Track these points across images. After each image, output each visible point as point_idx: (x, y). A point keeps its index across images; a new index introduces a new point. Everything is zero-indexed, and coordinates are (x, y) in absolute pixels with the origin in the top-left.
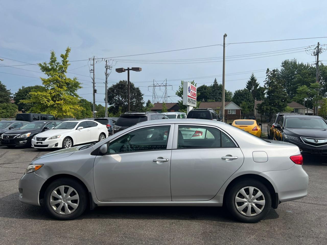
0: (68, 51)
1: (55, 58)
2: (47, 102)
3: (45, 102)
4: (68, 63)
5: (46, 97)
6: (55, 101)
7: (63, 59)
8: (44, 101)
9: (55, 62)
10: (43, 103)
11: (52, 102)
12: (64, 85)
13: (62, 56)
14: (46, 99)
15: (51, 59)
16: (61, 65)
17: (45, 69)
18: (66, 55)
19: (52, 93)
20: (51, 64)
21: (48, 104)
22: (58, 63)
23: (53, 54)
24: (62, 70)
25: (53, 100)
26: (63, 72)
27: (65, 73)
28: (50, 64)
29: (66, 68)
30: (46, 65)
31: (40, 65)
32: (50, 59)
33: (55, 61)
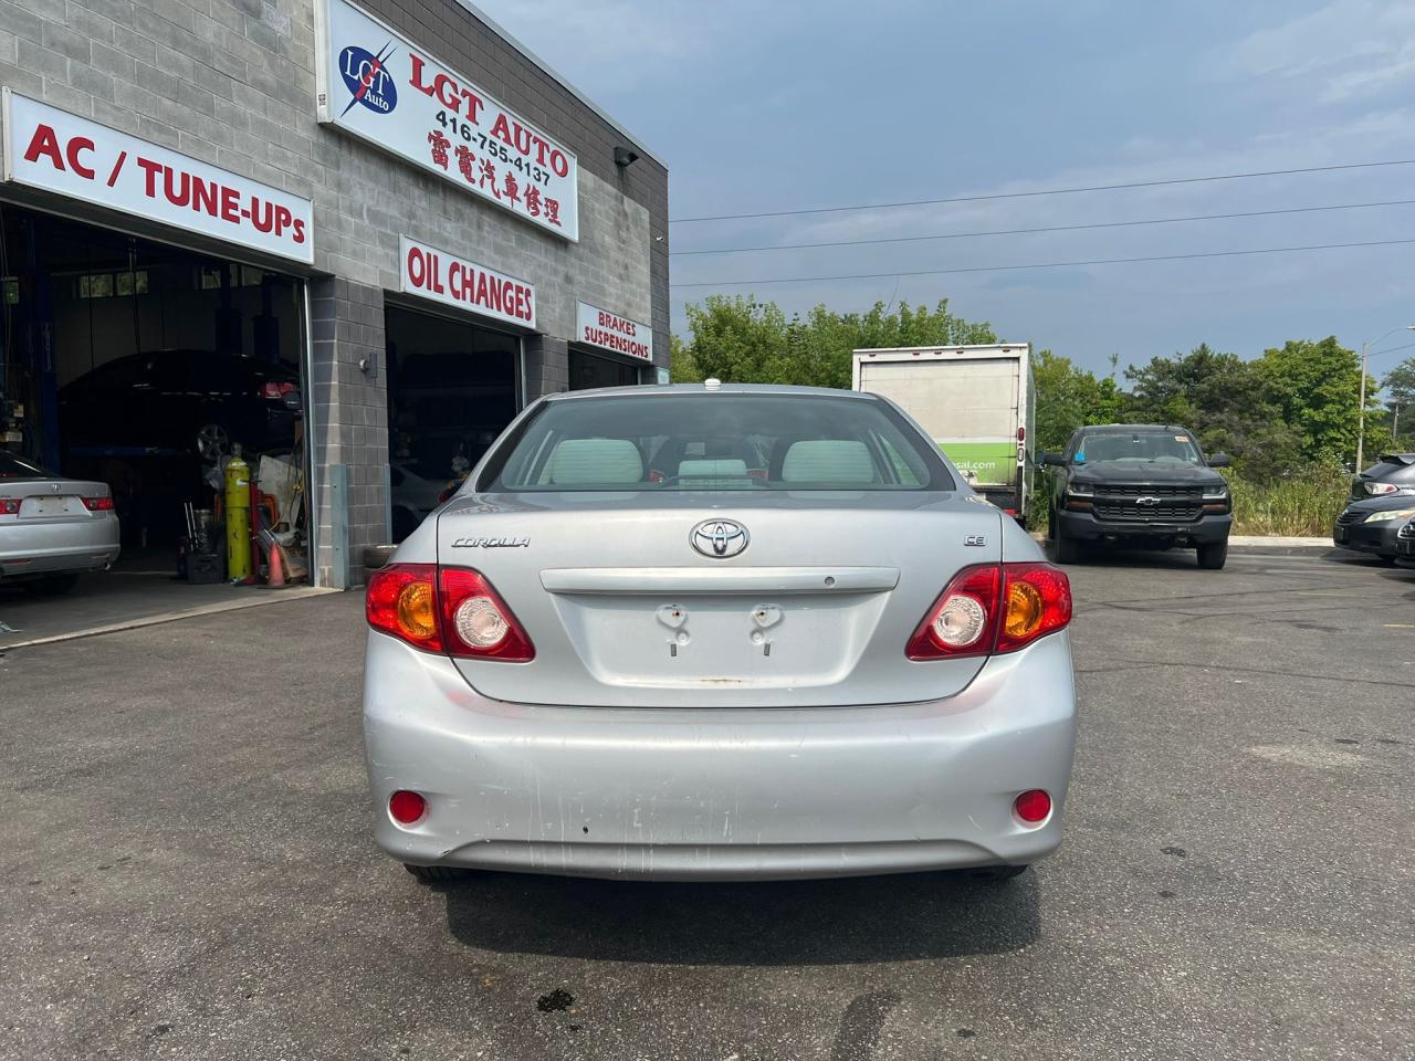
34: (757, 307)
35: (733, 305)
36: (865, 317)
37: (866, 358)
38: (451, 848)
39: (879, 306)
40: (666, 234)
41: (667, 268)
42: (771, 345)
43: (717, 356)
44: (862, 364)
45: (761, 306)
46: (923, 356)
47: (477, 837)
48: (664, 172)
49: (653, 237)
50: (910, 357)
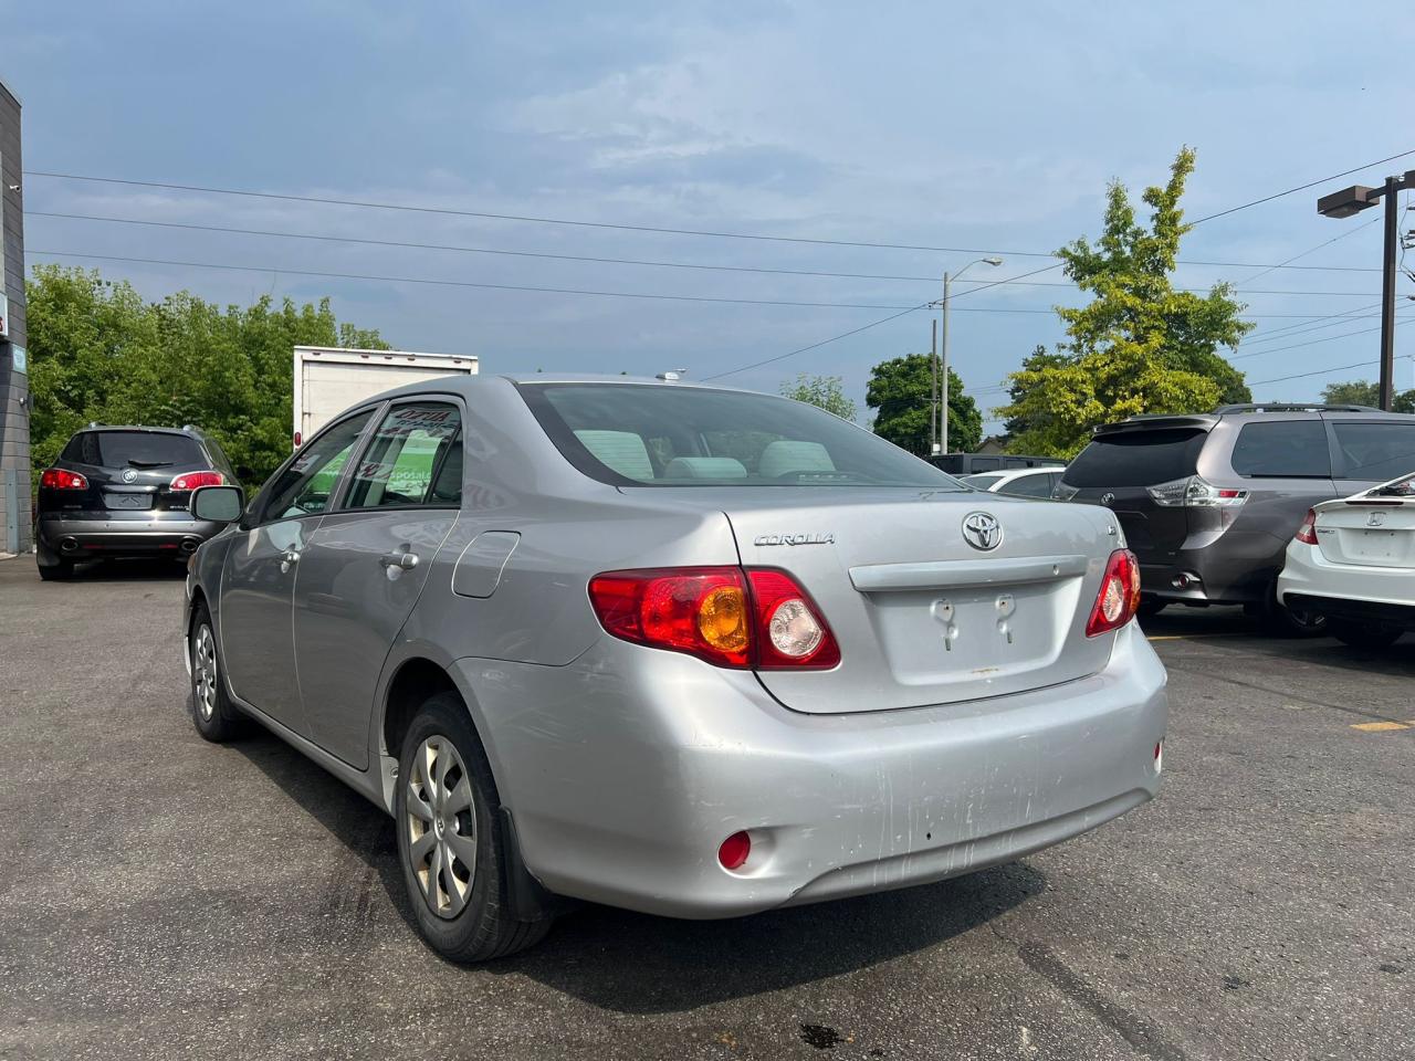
0: (1181, 167)
1: (1127, 212)
2: (1073, 406)
3: (1067, 410)
4: (1180, 224)
5: (1071, 386)
6: (1109, 402)
7: (1156, 210)
8: (1061, 403)
9: (1128, 231)
10: (1059, 414)
11: (1094, 407)
12: (1154, 327)
13: (1151, 197)
14: (1072, 396)
15: (1111, 220)
16: (1148, 238)
17: (1084, 268)
18: (1174, 188)
19: (1098, 368)
20: (1107, 244)
21: (1079, 414)
22: (1136, 234)
23: (1117, 198)
24: (1154, 258)
25: (1100, 395)
26: (1158, 268)
27: (1166, 270)
28: (1104, 242)
29: (1171, 246)
30: (1085, 250)
31: (1064, 253)
32: (1107, 223)
33: (1127, 224)
34: (104, 285)
35: (74, 278)
36: (250, 311)
37: (309, 356)
38: (801, 885)
39: (265, 301)
40: (19, 182)
41: (21, 224)
42: (126, 329)
43: (56, 336)
44: (304, 362)
45: (109, 284)
46: (371, 360)
47: (832, 865)
48: (17, 107)
49: (6, 184)
50: (359, 360)
